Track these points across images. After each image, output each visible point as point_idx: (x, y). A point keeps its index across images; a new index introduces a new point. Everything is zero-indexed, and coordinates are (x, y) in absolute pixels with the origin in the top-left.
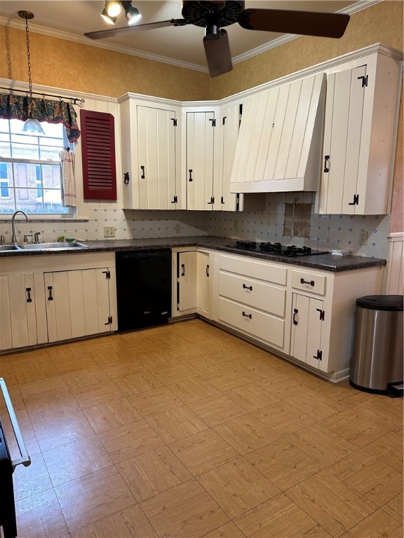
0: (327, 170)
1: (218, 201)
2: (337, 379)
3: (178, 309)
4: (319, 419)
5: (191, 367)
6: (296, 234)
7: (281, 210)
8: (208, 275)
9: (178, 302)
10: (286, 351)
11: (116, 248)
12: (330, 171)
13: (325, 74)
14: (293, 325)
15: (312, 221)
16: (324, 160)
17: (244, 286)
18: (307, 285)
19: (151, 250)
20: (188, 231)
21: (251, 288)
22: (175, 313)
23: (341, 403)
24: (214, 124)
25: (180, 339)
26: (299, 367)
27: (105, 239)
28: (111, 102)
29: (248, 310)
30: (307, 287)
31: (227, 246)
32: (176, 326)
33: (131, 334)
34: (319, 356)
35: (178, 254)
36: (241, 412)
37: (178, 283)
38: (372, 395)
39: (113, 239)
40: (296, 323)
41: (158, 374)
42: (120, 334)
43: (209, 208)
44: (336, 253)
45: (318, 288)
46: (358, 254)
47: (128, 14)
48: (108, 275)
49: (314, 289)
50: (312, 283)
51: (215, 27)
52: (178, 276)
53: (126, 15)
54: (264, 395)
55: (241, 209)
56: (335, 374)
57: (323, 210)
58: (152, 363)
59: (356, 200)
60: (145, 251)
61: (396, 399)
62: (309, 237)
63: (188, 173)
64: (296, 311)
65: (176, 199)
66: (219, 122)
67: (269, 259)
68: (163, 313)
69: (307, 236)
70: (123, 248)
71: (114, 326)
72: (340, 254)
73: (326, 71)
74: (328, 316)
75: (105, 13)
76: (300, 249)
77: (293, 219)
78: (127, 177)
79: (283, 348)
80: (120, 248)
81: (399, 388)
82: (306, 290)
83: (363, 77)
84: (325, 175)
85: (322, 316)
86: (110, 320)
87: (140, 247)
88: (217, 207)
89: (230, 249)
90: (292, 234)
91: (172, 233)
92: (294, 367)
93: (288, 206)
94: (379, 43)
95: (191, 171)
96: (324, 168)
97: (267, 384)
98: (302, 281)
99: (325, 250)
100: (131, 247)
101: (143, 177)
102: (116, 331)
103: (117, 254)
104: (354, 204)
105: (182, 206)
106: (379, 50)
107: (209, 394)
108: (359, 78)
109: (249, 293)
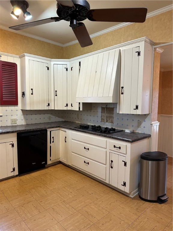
0: (122, 93)
1: (69, 105)
2: (133, 195)
3: (50, 160)
4: (130, 223)
5: (59, 195)
6: (107, 121)
7: (100, 110)
8: (66, 142)
9: (50, 156)
10: (107, 182)
11: (17, 131)
12: (124, 94)
13: (120, 50)
14: (111, 168)
15: (114, 115)
16: (121, 89)
17: (85, 148)
18: (117, 148)
19: (37, 131)
20: (54, 119)
21: (88, 149)
22: (49, 162)
23: (138, 210)
24: (67, 70)
25: (52, 177)
26: (113, 189)
27: (11, 125)
28: (15, 57)
29: (87, 160)
30: (117, 150)
31: (75, 127)
32: (50, 169)
33: (26, 176)
34: (125, 184)
35: (50, 132)
36: (89, 224)
37: (50, 147)
38: (151, 204)
39: (16, 125)
40: (112, 167)
41: (41, 202)
42: (19, 176)
43: (65, 108)
44: (127, 131)
45: (123, 150)
46: (137, 131)
47: (25, 15)
48: (13, 145)
49: (121, 151)
50: (120, 148)
51: (75, 21)
52: (50, 143)
53: (24, 16)
54: (100, 210)
55: (81, 109)
56: (132, 193)
57: (121, 112)
58: (38, 194)
59: (137, 107)
60: (33, 131)
61: (162, 205)
62: (113, 123)
63: (55, 92)
64: (112, 161)
65: (49, 105)
66: (69, 69)
67: (97, 135)
68: (43, 163)
69: (112, 122)
70: (21, 130)
71: (16, 172)
72: (129, 132)
73: (120, 48)
74: (128, 164)
75: (13, 13)
76: (110, 129)
77: (105, 115)
78: (23, 94)
79: (105, 180)
80: (19, 131)
81: (163, 198)
82: (117, 151)
83: (138, 52)
84: (122, 95)
85: (125, 164)
86: (14, 170)
87: (31, 130)
88: (69, 108)
89: (77, 129)
90: (105, 121)
91: (47, 121)
92: (111, 190)
93: (103, 108)
94: (145, 37)
95: (56, 91)
96: (121, 92)
97: (100, 202)
98: (115, 147)
99: (121, 129)
100: (25, 130)
101: (32, 94)
102: (17, 175)
103: (18, 134)
104: (136, 109)
105: (52, 107)
106: (145, 40)
107: (71, 213)
108: (136, 52)
109: (87, 151)
